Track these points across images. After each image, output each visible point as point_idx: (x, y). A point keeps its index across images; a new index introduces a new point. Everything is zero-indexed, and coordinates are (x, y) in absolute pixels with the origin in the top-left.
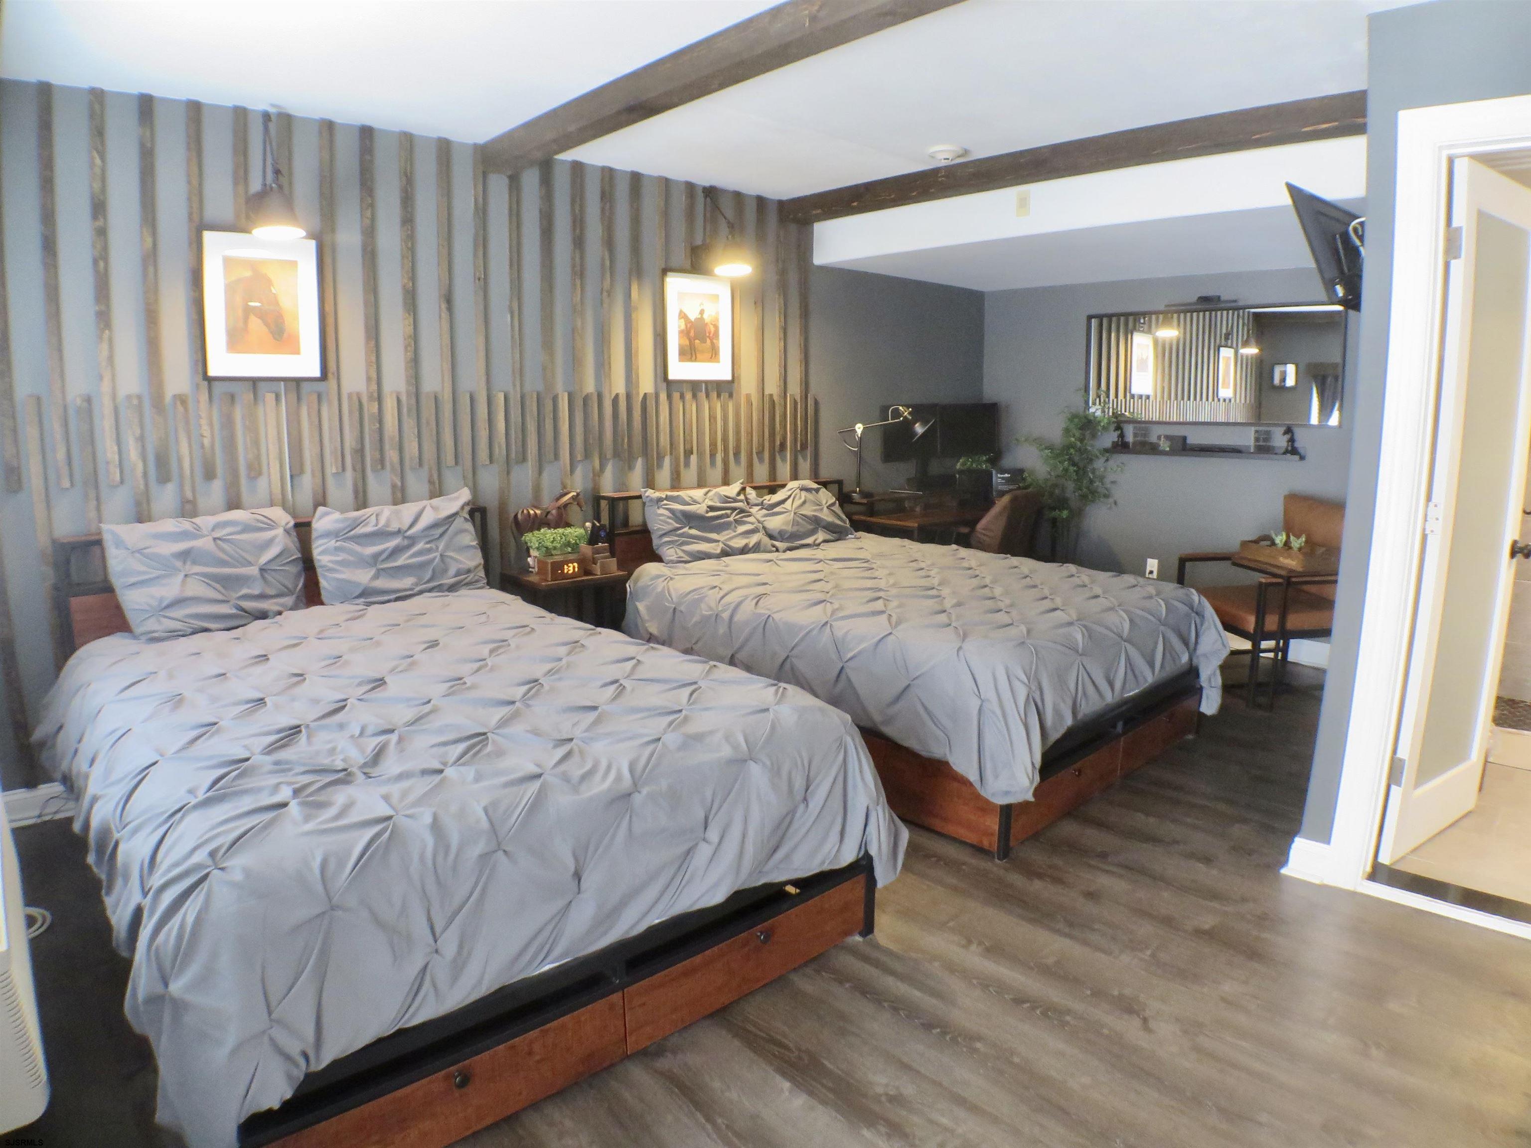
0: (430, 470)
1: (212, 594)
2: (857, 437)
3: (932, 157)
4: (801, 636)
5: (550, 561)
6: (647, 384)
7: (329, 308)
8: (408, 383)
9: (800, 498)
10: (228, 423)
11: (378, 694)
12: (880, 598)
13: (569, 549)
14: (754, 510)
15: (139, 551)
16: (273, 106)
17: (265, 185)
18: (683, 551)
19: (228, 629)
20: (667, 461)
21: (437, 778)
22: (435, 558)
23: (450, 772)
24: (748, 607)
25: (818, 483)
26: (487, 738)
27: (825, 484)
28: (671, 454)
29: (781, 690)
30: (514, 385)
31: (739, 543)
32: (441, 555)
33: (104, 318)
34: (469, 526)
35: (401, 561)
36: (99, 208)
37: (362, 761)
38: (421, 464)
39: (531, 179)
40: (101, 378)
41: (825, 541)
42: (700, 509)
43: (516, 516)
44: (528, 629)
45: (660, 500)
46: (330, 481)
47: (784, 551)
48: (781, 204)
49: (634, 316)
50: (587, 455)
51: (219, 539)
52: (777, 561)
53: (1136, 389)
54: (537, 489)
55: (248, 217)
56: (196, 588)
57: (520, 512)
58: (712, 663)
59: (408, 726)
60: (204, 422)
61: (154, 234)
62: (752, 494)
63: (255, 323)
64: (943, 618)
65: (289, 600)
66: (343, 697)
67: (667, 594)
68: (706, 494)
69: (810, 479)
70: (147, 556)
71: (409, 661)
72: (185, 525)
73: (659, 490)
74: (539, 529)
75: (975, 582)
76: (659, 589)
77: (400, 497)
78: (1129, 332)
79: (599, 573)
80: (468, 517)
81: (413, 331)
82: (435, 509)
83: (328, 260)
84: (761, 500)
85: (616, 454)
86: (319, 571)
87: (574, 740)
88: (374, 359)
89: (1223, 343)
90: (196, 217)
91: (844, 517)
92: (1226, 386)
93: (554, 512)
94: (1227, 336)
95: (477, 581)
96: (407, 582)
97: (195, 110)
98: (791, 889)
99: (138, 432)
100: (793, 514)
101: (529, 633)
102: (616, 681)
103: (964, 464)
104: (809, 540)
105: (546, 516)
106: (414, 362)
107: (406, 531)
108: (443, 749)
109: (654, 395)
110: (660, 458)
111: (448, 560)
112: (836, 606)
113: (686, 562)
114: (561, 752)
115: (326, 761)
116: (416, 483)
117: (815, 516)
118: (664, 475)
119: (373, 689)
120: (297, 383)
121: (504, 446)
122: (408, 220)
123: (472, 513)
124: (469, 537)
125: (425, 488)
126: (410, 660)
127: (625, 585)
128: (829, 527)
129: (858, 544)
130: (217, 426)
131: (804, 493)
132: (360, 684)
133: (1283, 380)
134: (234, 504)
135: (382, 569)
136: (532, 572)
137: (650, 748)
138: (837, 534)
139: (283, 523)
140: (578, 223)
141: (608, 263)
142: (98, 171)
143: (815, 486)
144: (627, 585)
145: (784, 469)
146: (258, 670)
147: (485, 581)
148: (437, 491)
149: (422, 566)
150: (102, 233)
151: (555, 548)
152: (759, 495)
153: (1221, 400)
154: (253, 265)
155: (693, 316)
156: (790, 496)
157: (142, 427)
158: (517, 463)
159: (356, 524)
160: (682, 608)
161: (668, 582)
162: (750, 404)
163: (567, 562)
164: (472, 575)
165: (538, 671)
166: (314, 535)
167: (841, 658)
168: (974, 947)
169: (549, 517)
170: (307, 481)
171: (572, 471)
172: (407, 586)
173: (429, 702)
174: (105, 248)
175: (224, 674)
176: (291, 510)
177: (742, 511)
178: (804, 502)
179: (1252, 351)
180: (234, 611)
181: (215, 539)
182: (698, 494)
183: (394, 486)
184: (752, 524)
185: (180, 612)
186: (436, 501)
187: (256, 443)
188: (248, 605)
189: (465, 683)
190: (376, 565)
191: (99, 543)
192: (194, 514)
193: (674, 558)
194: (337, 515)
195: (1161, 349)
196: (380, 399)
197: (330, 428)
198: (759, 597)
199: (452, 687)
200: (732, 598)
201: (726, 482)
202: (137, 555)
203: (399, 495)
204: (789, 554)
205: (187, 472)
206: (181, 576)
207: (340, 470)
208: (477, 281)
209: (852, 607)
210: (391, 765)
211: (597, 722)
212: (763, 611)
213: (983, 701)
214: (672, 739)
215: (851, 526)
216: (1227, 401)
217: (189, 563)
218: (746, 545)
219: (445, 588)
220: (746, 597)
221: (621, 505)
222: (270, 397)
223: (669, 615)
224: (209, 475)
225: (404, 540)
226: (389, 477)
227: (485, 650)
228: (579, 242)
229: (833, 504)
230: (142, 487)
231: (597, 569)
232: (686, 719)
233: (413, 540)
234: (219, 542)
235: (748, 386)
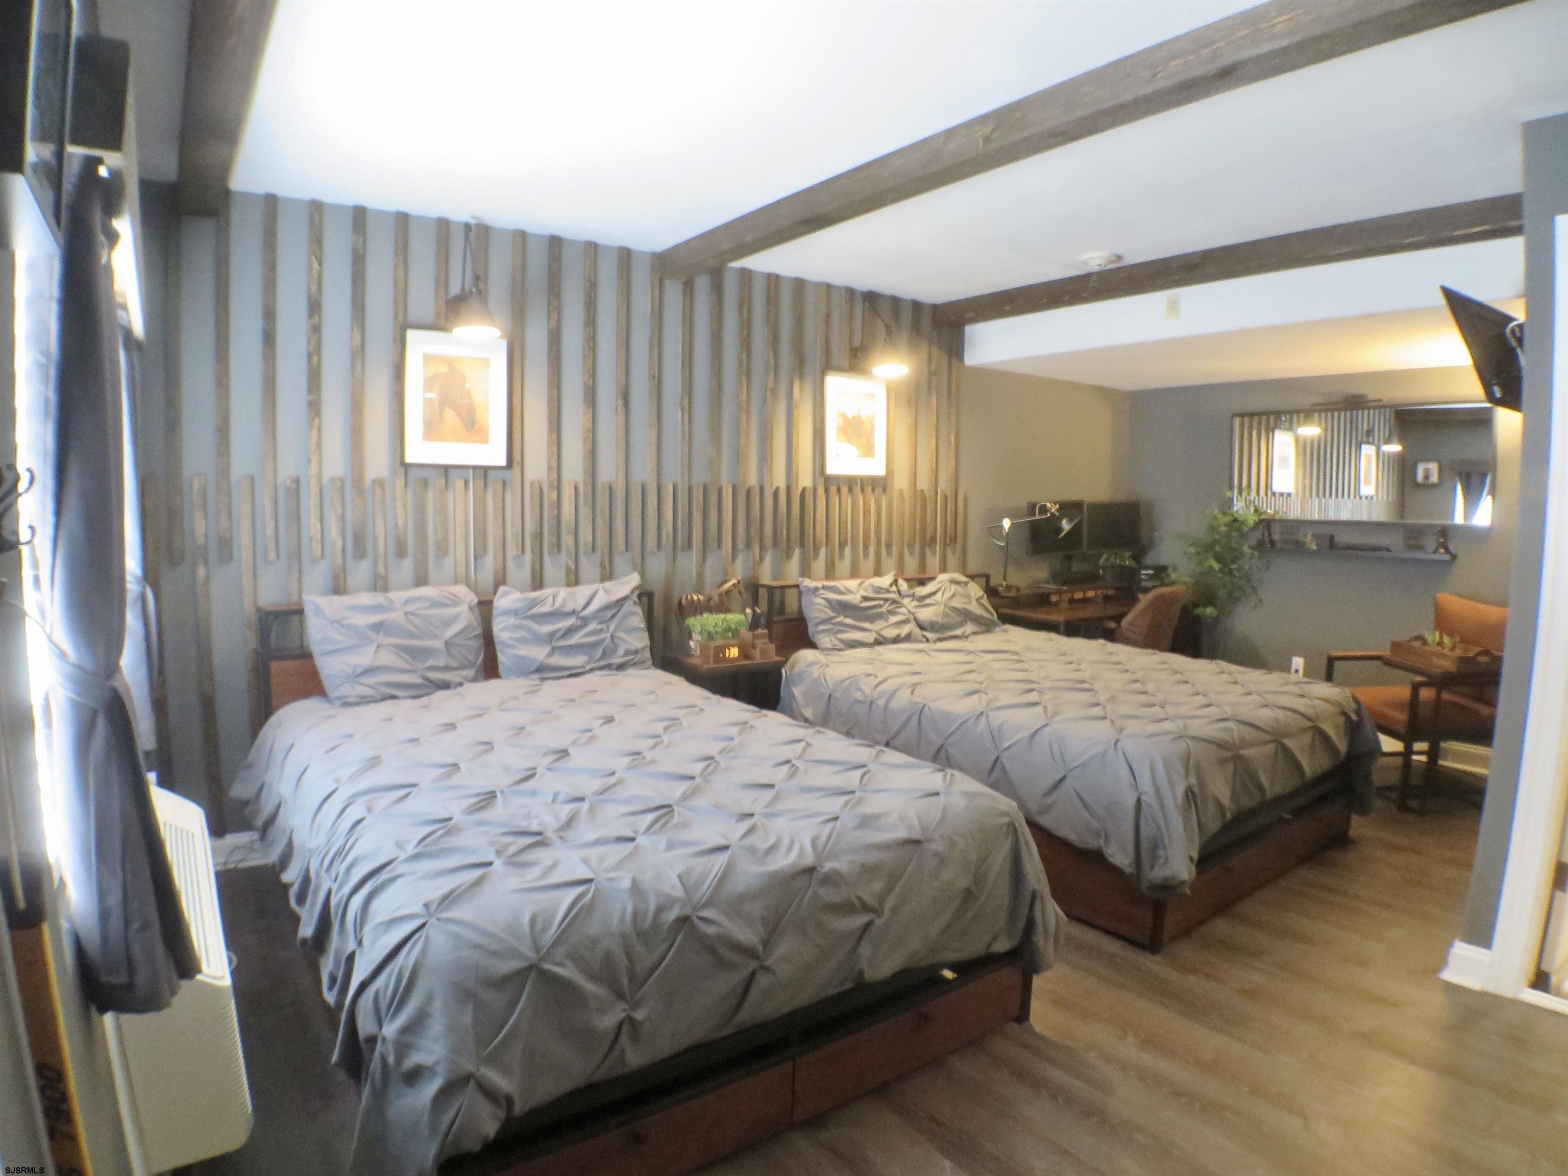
0: (603, 554)
1: (401, 664)
2: (1004, 532)
3: (1085, 263)
4: (956, 725)
5: (712, 644)
6: (805, 479)
7: (516, 402)
8: (585, 473)
9: (950, 590)
10: (420, 508)
11: (565, 764)
12: (1033, 690)
13: (730, 634)
14: (906, 601)
15: (338, 622)
16: (473, 217)
17: (463, 289)
18: (839, 639)
19: (414, 697)
20: (823, 551)
21: (630, 846)
22: (605, 639)
23: (642, 840)
24: (904, 695)
25: (968, 576)
26: (673, 810)
27: (972, 577)
28: (827, 546)
29: (948, 777)
30: (683, 476)
31: (891, 633)
32: (612, 636)
33: (314, 407)
34: (638, 610)
35: (575, 639)
36: (314, 307)
37: (557, 826)
38: (594, 549)
39: (702, 284)
40: (309, 461)
41: (974, 633)
42: (854, 599)
43: (680, 602)
44: (697, 709)
45: (816, 589)
46: (510, 564)
47: (935, 642)
48: (935, 308)
49: (795, 413)
50: (748, 544)
51: (411, 613)
52: (928, 652)
53: (1277, 487)
54: (700, 575)
55: (447, 318)
56: (387, 658)
57: (684, 597)
58: (879, 748)
59: (598, 795)
60: (399, 504)
61: (363, 331)
62: (903, 585)
63: (450, 414)
64: (1097, 711)
65: (470, 673)
66: (531, 765)
67: (823, 680)
68: (860, 585)
69: (958, 571)
70: (342, 625)
71: (588, 736)
72: (379, 598)
73: (816, 579)
74: (701, 614)
75: (1126, 676)
76: (815, 675)
77: (573, 579)
78: (1270, 430)
79: (758, 658)
80: (637, 600)
81: (591, 425)
82: (607, 591)
83: (517, 356)
84: (912, 591)
85: (775, 544)
86: (498, 647)
87: (755, 815)
88: (555, 450)
89: (1365, 439)
90: (400, 317)
91: (992, 610)
92: (1368, 482)
93: (716, 598)
94: (1370, 432)
95: (643, 662)
96: (578, 660)
97: (403, 220)
98: (948, 974)
99: (340, 512)
100: (943, 606)
101: (698, 714)
102: (788, 762)
103: (1107, 560)
104: (958, 632)
105: (708, 602)
106: (592, 454)
107: (580, 613)
108: (633, 819)
109: (812, 489)
110: (816, 548)
111: (616, 640)
112: (991, 696)
113: (840, 650)
114: (744, 826)
115: (523, 824)
116: (588, 567)
117: (965, 609)
118: (819, 565)
119: (558, 760)
120: (484, 472)
121: (671, 534)
122: (591, 322)
123: (640, 597)
124: (638, 620)
125: (596, 572)
126: (589, 734)
127: (781, 669)
128: (977, 620)
129: (1004, 636)
130: (410, 508)
131: (954, 587)
132: (546, 754)
133: (1427, 477)
134: (421, 580)
135: (558, 647)
136: (693, 655)
137: (829, 826)
138: (986, 627)
139: (468, 600)
140: (746, 326)
141: (772, 363)
142: (315, 274)
143: (964, 579)
144: (783, 671)
145: (933, 561)
146: (449, 736)
147: (651, 662)
148: (608, 575)
149: (594, 645)
150: (316, 330)
151: (717, 633)
152: (910, 587)
153: (1363, 498)
154: (449, 361)
155: (850, 415)
156: (939, 589)
157: (343, 505)
158: (683, 550)
159: (534, 603)
160: (838, 695)
161: (824, 668)
162: (902, 498)
163: (729, 647)
164: (639, 656)
165: (713, 749)
166: (495, 612)
167: (997, 749)
168: (1130, 1039)
169: (711, 602)
170: (490, 563)
171: (734, 559)
172: (580, 664)
173: (613, 773)
174: (319, 345)
175: (418, 740)
176: (475, 589)
177: (894, 602)
178: (954, 595)
179: (1395, 448)
180: (420, 681)
181: (406, 613)
182: (852, 584)
183: (568, 571)
184: (904, 614)
185: (371, 680)
186: (608, 584)
187: (445, 525)
188: (432, 675)
189: (644, 758)
190: (551, 644)
191: (300, 612)
192: (385, 589)
193: (829, 646)
194: (517, 595)
195: (1302, 446)
196: (559, 489)
197: (513, 514)
198: (915, 686)
199: (634, 760)
200: (888, 686)
201: (878, 573)
202: (335, 625)
203: (573, 578)
204: (940, 645)
205: (381, 550)
206: (375, 646)
207: (520, 552)
208: (652, 379)
209: (1006, 699)
210: (586, 832)
211: (775, 799)
212: (920, 700)
213: (1141, 793)
214: (848, 820)
215: (998, 619)
216: (1369, 498)
217: (381, 633)
218: (899, 635)
219: (614, 667)
220: (901, 687)
221: (778, 594)
222: (460, 484)
223: (824, 702)
224: (401, 553)
225: (577, 621)
226: (565, 559)
227: (659, 727)
228: (746, 344)
229: (982, 597)
230: (340, 562)
231: (757, 654)
232: (860, 801)
233: (585, 621)
234: (410, 616)
235: (901, 482)
